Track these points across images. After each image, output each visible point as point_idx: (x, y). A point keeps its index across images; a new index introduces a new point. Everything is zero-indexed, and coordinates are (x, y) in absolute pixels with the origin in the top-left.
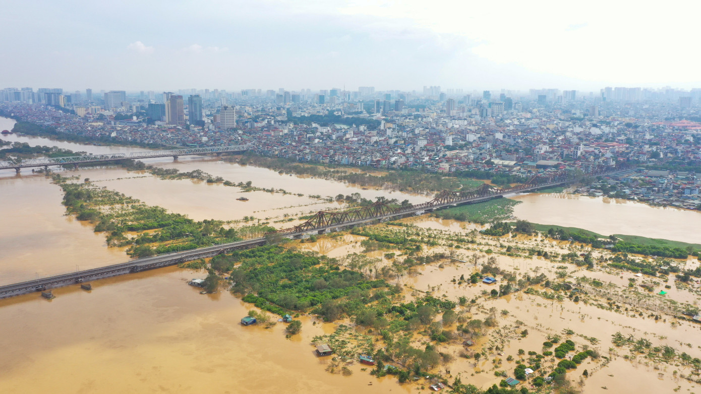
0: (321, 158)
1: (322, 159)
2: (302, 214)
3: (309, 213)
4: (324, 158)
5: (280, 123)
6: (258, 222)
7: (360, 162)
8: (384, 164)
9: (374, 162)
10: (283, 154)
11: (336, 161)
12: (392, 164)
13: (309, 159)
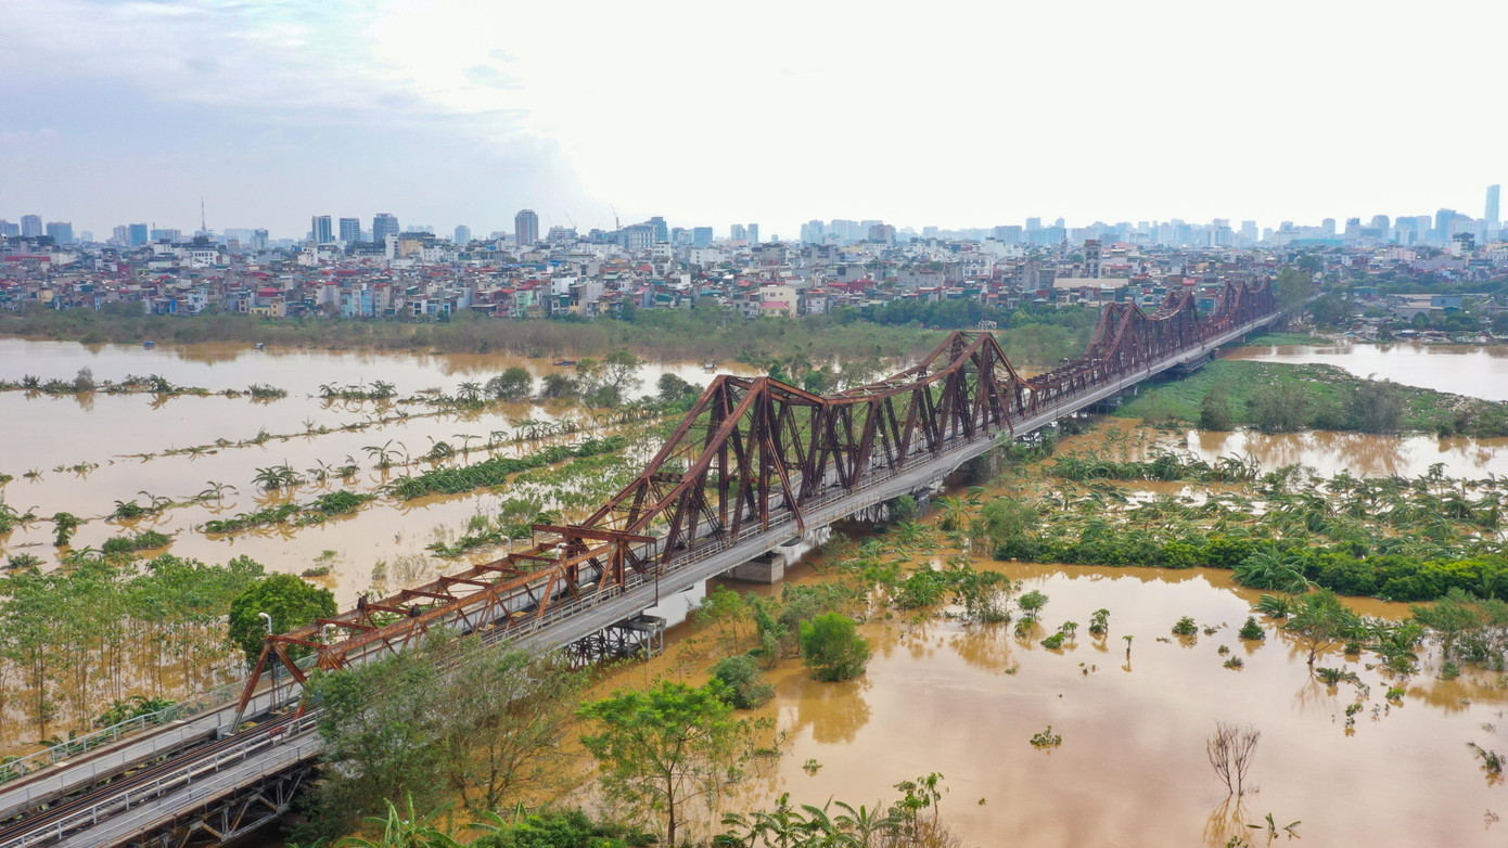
0: (251, 299)
1: (257, 304)
2: (384, 466)
3: (430, 459)
4: (267, 300)
5: (36, 245)
6: (61, 542)
7: (424, 303)
8: (529, 303)
9: (486, 301)
10: (76, 299)
11: (320, 307)
12: (565, 302)
13: (198, 307)
